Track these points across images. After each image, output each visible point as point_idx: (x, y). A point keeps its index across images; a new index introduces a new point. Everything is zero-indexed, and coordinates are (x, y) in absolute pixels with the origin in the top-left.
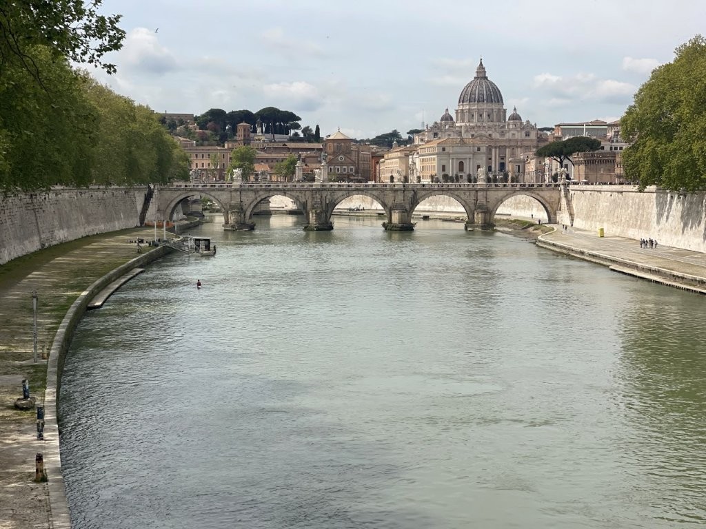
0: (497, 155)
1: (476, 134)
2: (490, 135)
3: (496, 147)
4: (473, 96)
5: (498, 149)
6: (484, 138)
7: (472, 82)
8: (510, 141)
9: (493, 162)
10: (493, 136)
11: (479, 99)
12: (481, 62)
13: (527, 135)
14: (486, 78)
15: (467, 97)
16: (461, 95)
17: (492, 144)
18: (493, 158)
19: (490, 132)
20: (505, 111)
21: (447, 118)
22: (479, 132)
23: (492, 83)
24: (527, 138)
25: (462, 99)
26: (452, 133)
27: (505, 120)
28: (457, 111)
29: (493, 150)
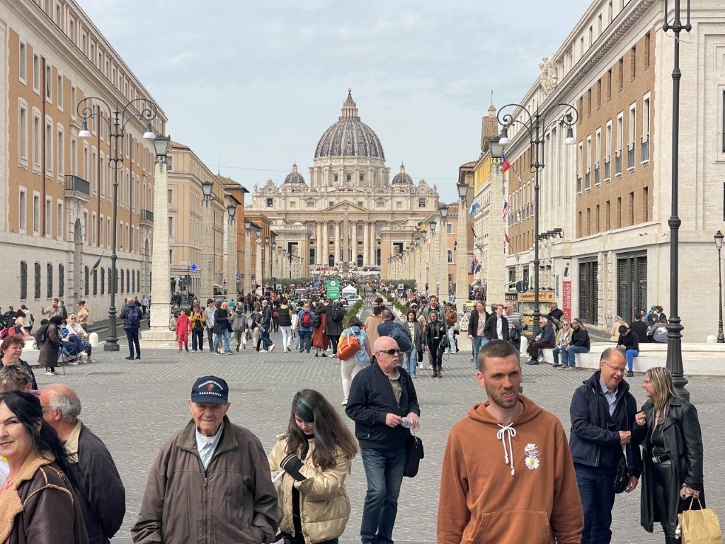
0: (372, 237)
1: (336, 202)
2: (360, 203)
3: (370, 224)
4: (336, 145)
5: (373, 227)
6: (351, 208)
7: (335, 126)
8: (393, 214)
9: (366, 248)
10: (365, 205)
11: (345, 151)
12: (350, 94)
13: (422, 203)
14: (358, 119)
15: (327, 148)
16: (319, 144)
17: (365, 218)
18: (365, 242)
19: (361, 199)
20: (387, 171)
21: (295, 179)
22: (342, 199)
23: (366, 127)
24: (422, 209)
25: (320, 150)
26: (297, 200)
27: (386, 184)
28: (313, 169)
29: (366, 228)
